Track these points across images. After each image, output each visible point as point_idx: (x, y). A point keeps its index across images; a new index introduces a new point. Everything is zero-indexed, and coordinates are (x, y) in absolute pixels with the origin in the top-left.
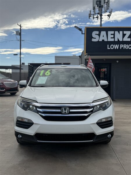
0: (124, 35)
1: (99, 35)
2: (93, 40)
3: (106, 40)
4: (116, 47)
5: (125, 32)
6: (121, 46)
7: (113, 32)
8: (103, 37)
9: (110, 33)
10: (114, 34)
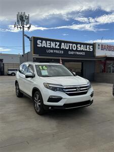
0: (56, 45)
1: (42, 43)
2: (38, 46)
3: (46, 46)
4: (52, 51)
5: (56, 43)
6: (55, 51)
7: (49, 42)
8: (44, 44)
9: (48, 42)
10: (50, 43)
